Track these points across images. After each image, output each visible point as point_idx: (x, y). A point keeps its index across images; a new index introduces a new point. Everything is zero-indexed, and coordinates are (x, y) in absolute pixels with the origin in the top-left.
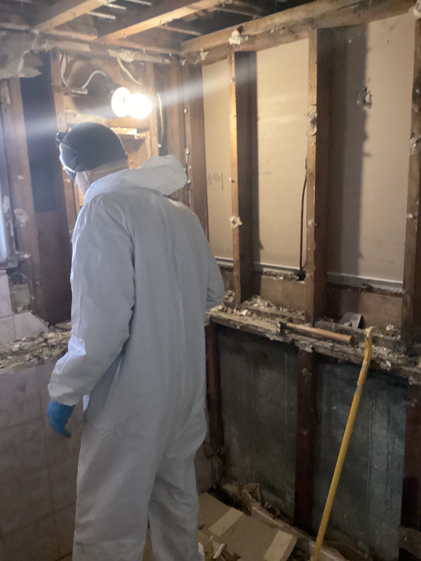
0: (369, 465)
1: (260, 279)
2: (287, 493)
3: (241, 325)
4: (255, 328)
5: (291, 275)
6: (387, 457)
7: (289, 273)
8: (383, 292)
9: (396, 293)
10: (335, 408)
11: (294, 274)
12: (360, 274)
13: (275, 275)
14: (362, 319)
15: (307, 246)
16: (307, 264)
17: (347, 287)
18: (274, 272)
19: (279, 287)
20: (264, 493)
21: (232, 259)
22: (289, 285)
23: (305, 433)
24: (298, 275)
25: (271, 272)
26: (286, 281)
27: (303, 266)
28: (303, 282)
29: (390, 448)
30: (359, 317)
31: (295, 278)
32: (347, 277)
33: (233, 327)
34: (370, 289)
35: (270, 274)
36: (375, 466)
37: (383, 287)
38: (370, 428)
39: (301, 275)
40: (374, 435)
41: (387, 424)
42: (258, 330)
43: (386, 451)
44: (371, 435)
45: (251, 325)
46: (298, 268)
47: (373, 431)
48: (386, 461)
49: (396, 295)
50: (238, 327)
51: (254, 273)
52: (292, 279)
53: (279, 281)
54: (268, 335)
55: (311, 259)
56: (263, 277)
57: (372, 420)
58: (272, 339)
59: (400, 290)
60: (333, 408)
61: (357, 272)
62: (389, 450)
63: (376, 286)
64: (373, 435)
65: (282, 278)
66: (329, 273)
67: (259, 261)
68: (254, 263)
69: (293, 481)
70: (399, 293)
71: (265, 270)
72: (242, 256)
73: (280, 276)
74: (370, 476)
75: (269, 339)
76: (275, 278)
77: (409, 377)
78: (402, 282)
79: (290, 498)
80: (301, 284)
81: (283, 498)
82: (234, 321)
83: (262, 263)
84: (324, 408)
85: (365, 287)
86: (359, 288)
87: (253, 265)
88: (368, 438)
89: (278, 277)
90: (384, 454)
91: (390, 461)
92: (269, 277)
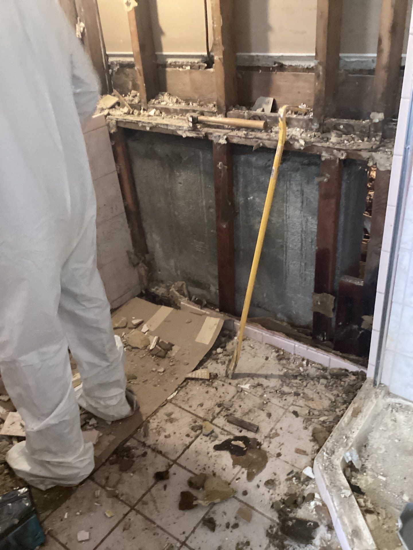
0: (284, 246)
1: (165, 72)
2: (211, 285)
3: (150, 125)
4: (165, 127)
5: (198, 63)
6: (301, 236)
7: (196, 61)
8: (295, 69)
9: (307, 68)
10: (252, 198)
11: (202, 61)
12: (271, 52)
13: (181, 66)
14: (274, 101)
15: (213, 23)
16: (214, 44)
17: (259, 68)
18: (179, 62)
19: (187, 79)
20: (191, 289)
21: (132, 53)
22: (197, 75)
23: (224, 226)
24: (205, 63)
25: (175, 62)
26: (193, 70)
27: (210, 50)
28: (211, 70)
29: (304, 227)
30: (271, 100)
31: (203, 66)
32: (257, 56)
33: (142, 129)
34: (281, 67)
35: (175, 65)
36: (290, 246)
37: (294, 63)
38: (285, 211)
39: (209, 62)
41: (301, 204)
42: (169, 128)
43: (301, 229)
45: (161, 124)
46: (205, 53)
47: (288, 213)
48: (300, 239)
49: (308, 70)
50: (148, 129)
51: (158, 66)
52: (199, 67)
53: (185, 72)
54: (180, 133)
55: (219, 38)
56: (168, 69)
57: (287, 203)
58: (184, 136)
59: (312, 64)
60: (249, 199)
61: (267, 49)
62: (303, 229)
63: (287, 63)
64: (288, 217)
65: (188, 68)
66: (238, 54)
67: (161, 50)
68: (157, 53)
69: (216, 273)
70: (310, 67)
71: (169, 61)
72: (142, 47)
73: (186, 65)
74: (286, 255)
75: (182, 136)
76: (181, 69)
77: (322, 153)
78: (314, 54)
79: (214, 289)
80: (209, 72)
81: (208, 289)
82: (143, 122)
83: (165, 53)
84: (241, 200)
85: (276, 65)
86: (269, 68)
87: (156, 57)
88: (283, 221)
89: (184, 67)
90: (298, 233)
91: (304, 239)
92: (175, 69)
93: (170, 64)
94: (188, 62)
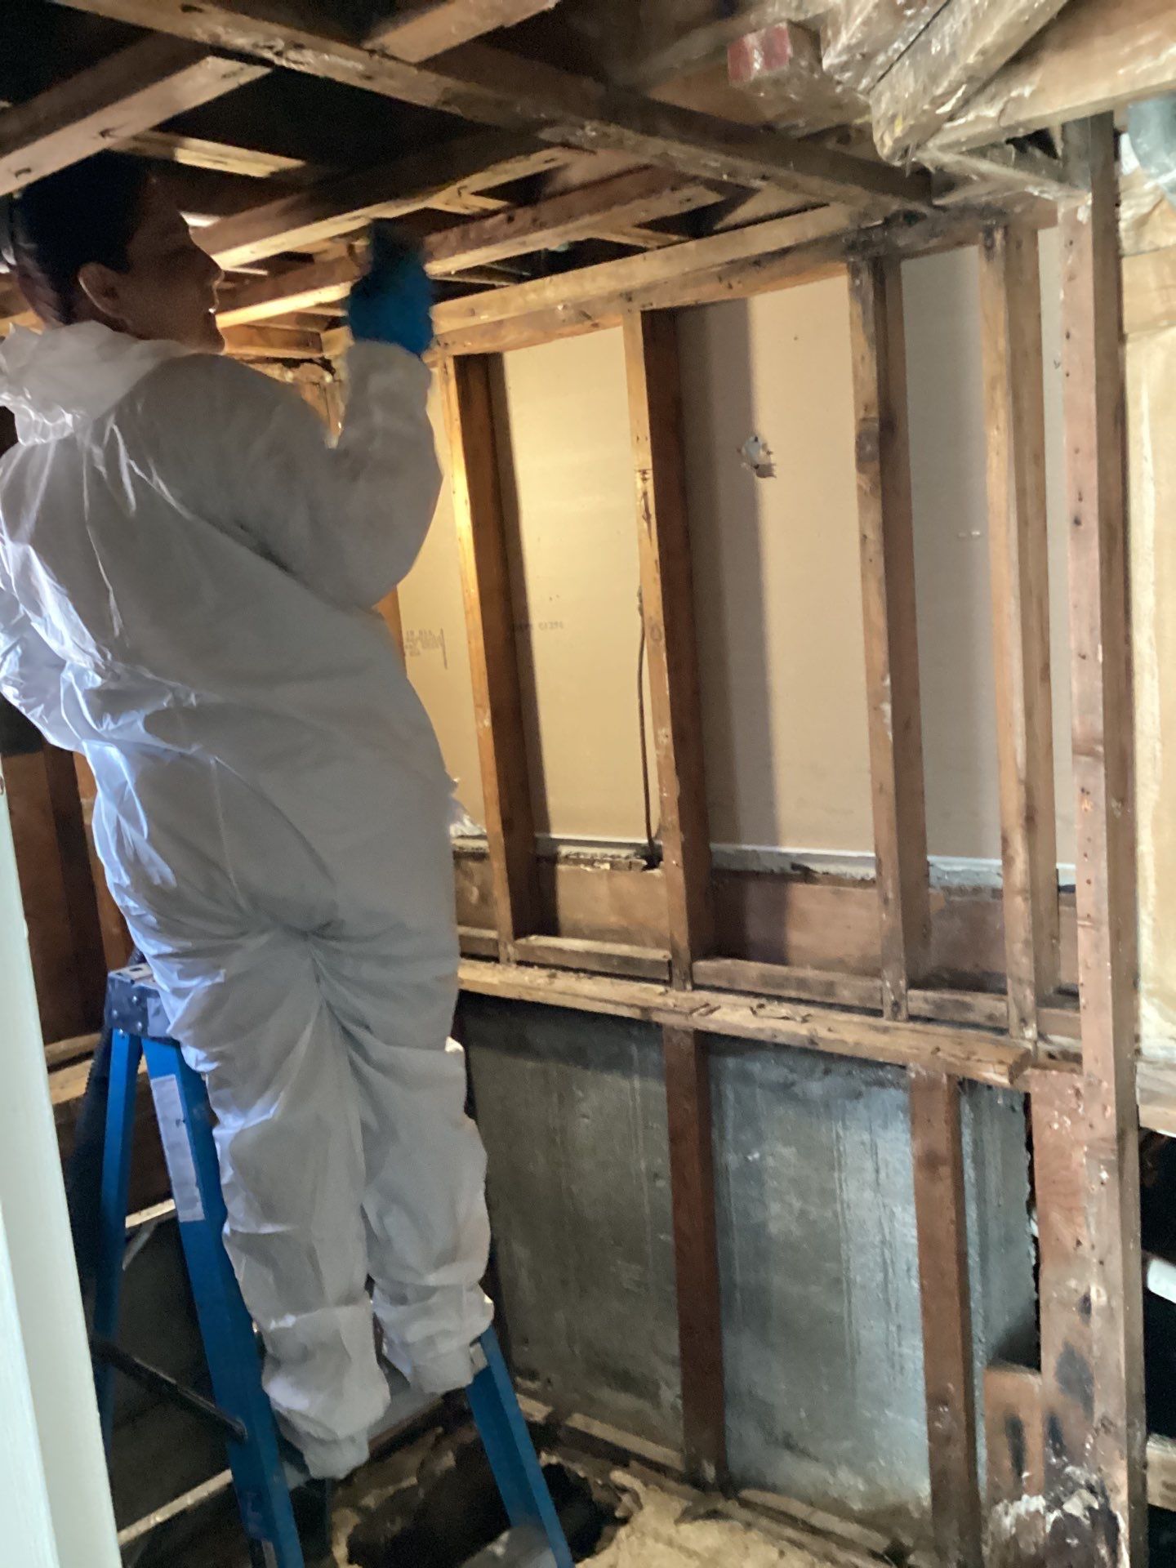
0: (844, 1279)
1: (552, 876)
2: (662, 1384)
5: (627, 858)
7: (624, 853)
8: (836, 880)
9: (862, 879)
10: (757, 1156)
11: (636, 854)
12: (782, 845)
13: (591, 862)
16: (660, 828)
17: (757, 875)
18: (585, 854)
19: (602, 889)
21: (484, 831)
22: (627, 882)
24: (643, 857)
25: (578, 854)
26: (617, 872)
28: (656, 872)
32: (754, 851)
34: (807, 876)
35: (577, 860)
36: (858, 1279)
37: (833, 869)
38: (838, 1191)
39: (652, 857)
40: (848, 1206)
43: (878, 1238)
44: (842, 1204)
46: (644, 841)
48: (879, 1259)
49: (863, 883)
55: (673, 818)
59: (871, 873)
60: (750, 1158)
63: (817, 867)
64: (845, 1205)
65: (607, 866)
67: (546, 828)
68: (537, 835)
69: (675, 1351)
70: (869, 879)
71: (564, 850)
72: (507, 824)
73: (602, 862)
74: (850, 1302)
77: (908, 1061)
78: (872, 855)
79: (670, 1396)
80: (652, 875)
81: (654, 1398)
83: (554, 836)
85: (796, 871)
86: (783, 875)
87: (535, 842)
90: (874, 1246)
91: (889, 1261)
92: (576, 867)
93: (567, 857)
94: (606, 856)
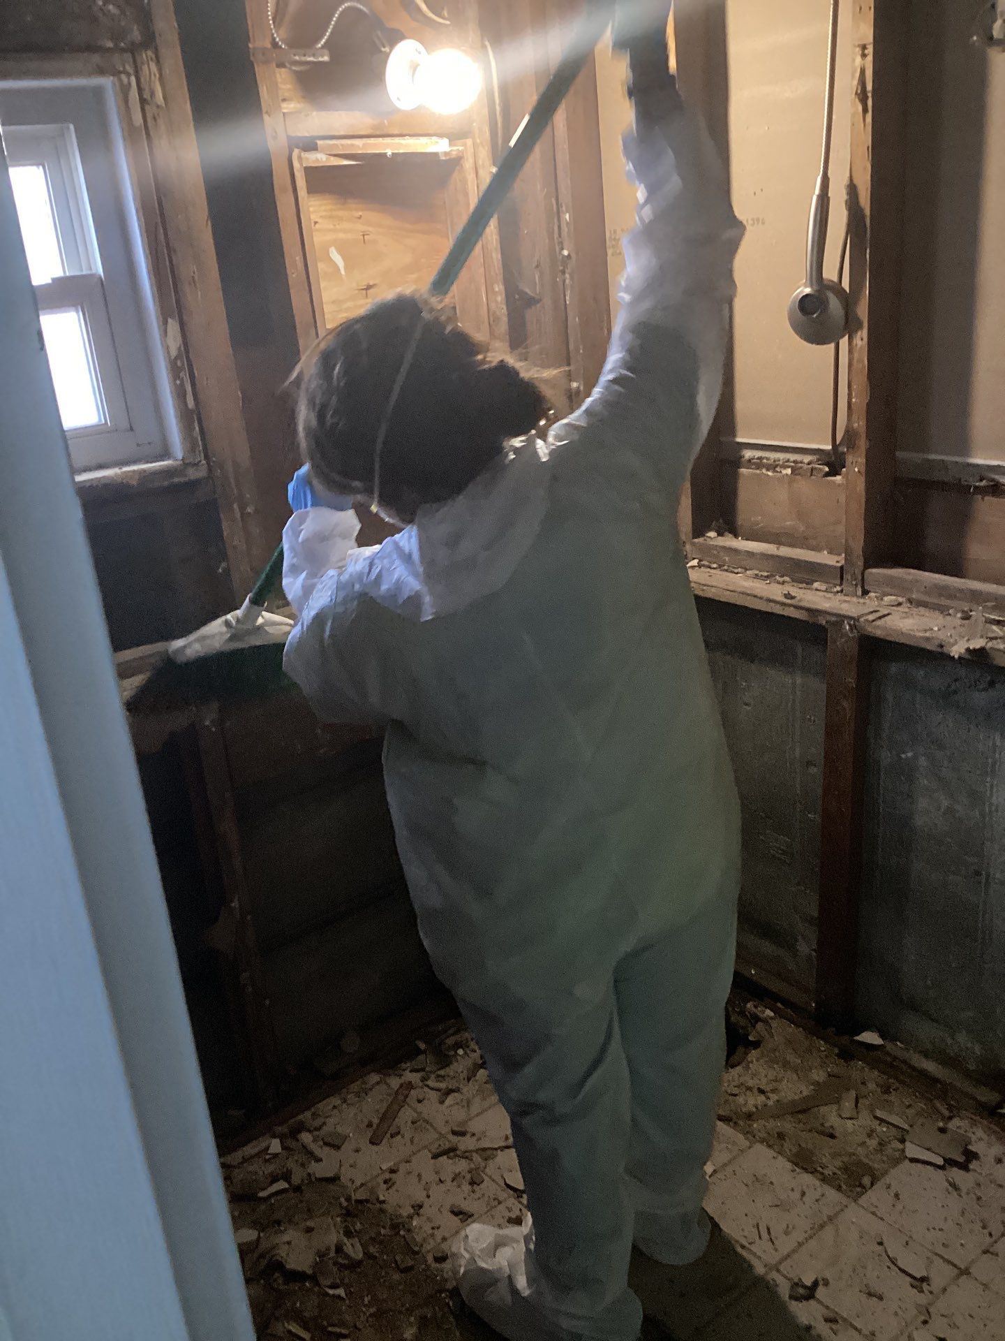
1: (735, 477)
5: (809, 464)
7: (807, 459)
11: (818, 460)
12: (972, 455)
13: (773, 467)
15: (850, 394)
17: (943, 486)
18: (768, 459)
19: (782, 494)
22: (805, 487)
24: (827, 464)
25: (760, 458)
26: (798, 477)
27: (838, 442)
28: (839, 478)
31: (819, 470)
32: (943, 462)
34: (995, 489)
35: (759, 464)
39: (834, 463)
40: (997, 810)
46: (829, 447)
47: (994, 800)
51: (722, 462)
52: (812, 472)
53: (781, 479)
55: (860, 424)
56: (744, 471)
57: (993, 777)
60: (903, 756)
61: (964, 448)
65: (789, 471)
66: (899, 454)
67: (733, 433)
68: (723, 439)
69: (813, 911)
71: (748, 454)
73: (786, 467)
76: (771, 473)
80: (833, 482)
81: (791, 947)
83: (739, 440)
84: (885, 757)
85: (984, 483)
86: (969, 486)
88: (983, 816)
89: (778, 469)
92: (758, 471)
93: (749, 461)
94: (788, 461)
